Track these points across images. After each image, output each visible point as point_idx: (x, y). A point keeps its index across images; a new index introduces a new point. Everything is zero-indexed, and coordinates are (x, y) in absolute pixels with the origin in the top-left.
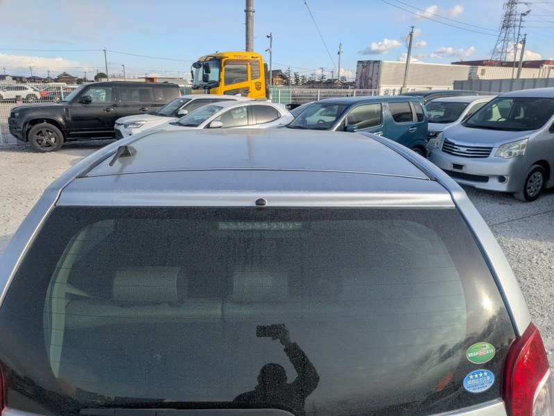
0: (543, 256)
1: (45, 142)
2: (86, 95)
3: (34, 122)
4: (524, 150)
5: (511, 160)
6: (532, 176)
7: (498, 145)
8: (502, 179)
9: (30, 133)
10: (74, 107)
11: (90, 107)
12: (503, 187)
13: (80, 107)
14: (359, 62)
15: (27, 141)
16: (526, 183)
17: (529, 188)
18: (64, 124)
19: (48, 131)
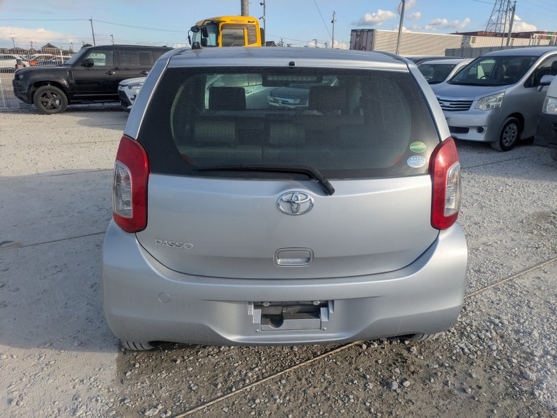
0: (508, 187)
1: (50, 104)
2: (88, 58)
3: (39, 84)
4: (501, 103)
5: (489, 112)
6: (508, 127)
7: (478, 98)
8: (480, 130)
9: (35, 95)
10: (77, 70)
11: (93, 70)
12: (481, 137)
13: (83, 70)
14: (353, 31)
15: (33, 103)
16: (502, 134)
17: (505, 138)
18: (68, 86)
19: (52, 93)
